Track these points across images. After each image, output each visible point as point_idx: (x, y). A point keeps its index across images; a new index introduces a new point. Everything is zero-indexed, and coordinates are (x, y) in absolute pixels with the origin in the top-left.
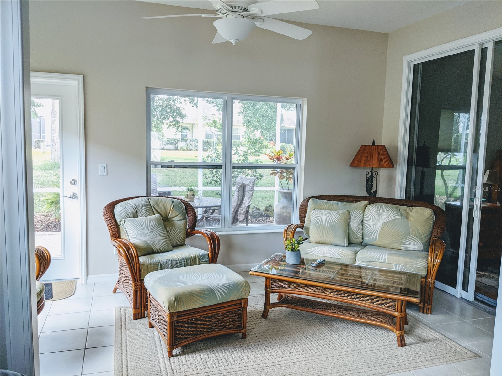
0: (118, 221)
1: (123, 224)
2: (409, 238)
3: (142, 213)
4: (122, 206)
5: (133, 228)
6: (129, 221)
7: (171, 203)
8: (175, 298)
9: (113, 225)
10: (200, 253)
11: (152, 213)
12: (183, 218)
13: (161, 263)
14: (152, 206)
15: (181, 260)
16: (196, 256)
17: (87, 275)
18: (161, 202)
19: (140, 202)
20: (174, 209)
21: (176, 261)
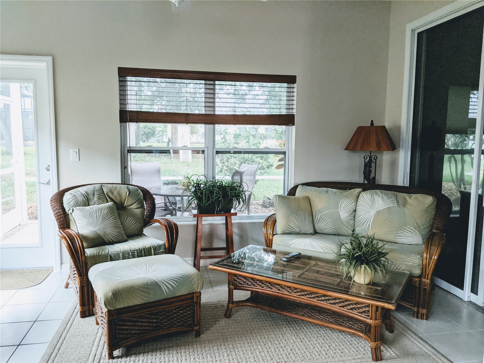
0: (67, 210)
1: (71, 213)
2: (405, 229)
3: (94, 201)
4: (71, 194)
5: (82, 218)
6: (78, 209)
7: (127, 190)
8: (113, 294)
9: (61, 214)
10: (156, 243)
11: (105, 200)
12: (140, 206)
13: (111, 255)
14: (105, 194)
15: (134, 251)
16: (150, 247)
17: (61, 264)
18: (115, 189)
19: (92, 189)
20: (130, 196)
21: (128, 252)
